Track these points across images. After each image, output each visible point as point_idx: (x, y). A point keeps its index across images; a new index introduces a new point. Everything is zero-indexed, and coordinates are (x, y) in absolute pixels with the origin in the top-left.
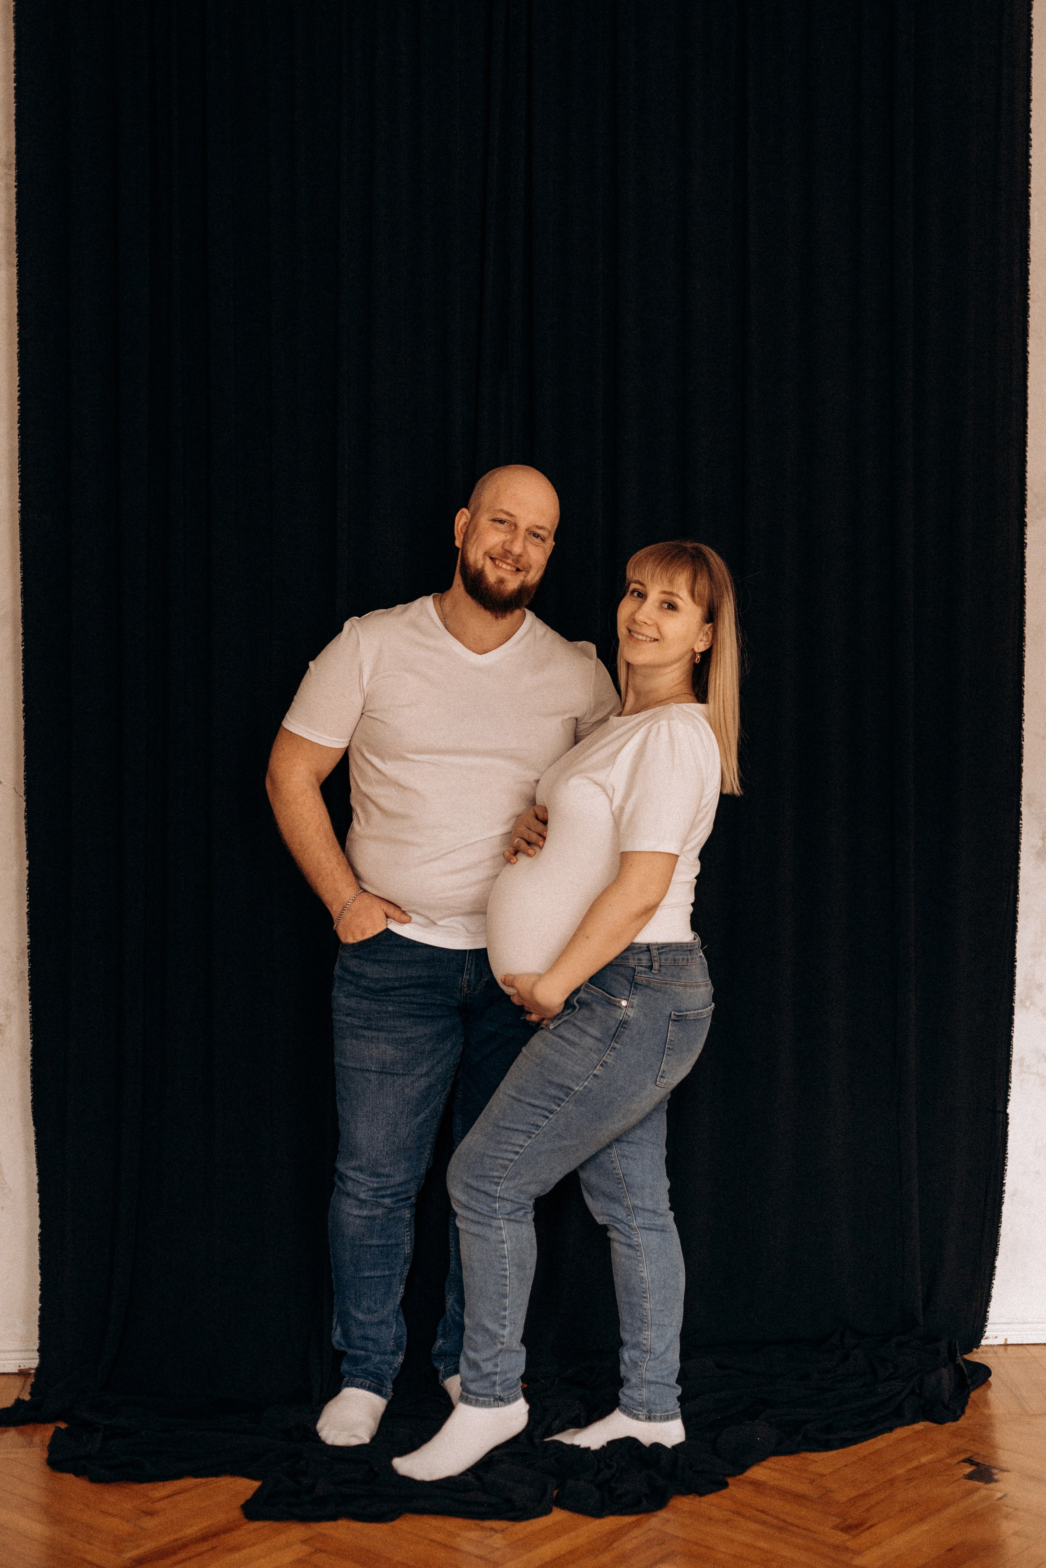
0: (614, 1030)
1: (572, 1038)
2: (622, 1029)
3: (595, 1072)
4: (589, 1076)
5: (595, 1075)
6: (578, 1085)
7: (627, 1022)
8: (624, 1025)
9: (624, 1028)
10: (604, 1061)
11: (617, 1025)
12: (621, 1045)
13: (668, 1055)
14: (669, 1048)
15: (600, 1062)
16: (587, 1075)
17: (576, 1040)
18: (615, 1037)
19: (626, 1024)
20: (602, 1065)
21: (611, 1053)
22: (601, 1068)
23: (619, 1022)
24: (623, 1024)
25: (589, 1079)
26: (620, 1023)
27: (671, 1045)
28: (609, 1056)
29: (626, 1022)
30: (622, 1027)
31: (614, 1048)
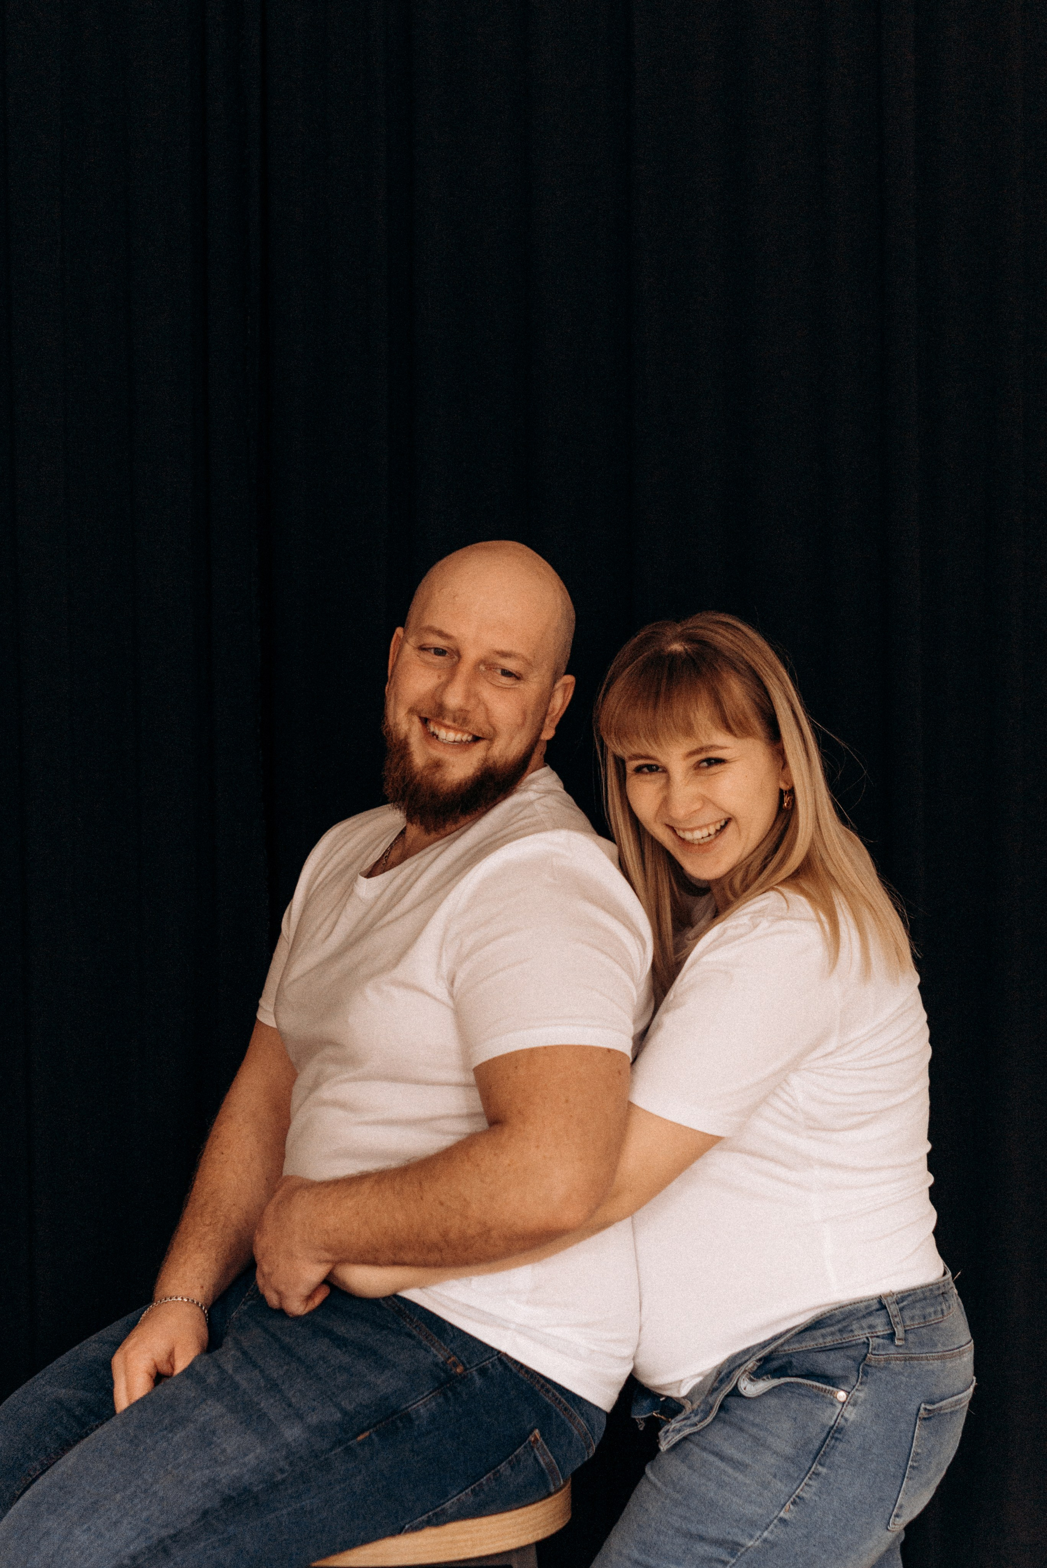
0: (817, 1444)
1: (737, 1455)
2: (833, 1441)
3: (782, 1514)
4: (771, 1522)
5: (782, 1521)
6: (751, 1537)
7: (842, 1429)
8: (836, 1435)
9: (837, 1439)
10: (798, 1497)
11: (824, 1435)
12: (830, 1468)
13: (910, 1479)
14: (912, 1467)
15: (790, 1497)
16: (768, 1520)
17: (747, 1460)
18: (819, 1455)
19: (840, 1433)
20: (794, 1503)
21: (811, 1482)
22: (791, 1506)
23: (827, 1429)
24: (835, 1433)
25: (772, 1527)
26: (829, 1432)
27: (916, 1461)
28: (806, 1488)
29: (840, 1430)
30: (832, 1438)
31: (817, 1474)
